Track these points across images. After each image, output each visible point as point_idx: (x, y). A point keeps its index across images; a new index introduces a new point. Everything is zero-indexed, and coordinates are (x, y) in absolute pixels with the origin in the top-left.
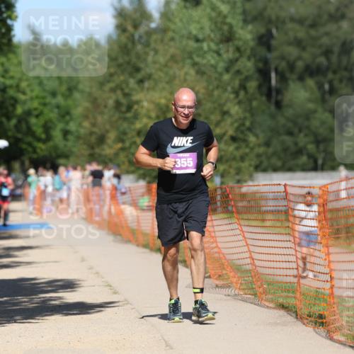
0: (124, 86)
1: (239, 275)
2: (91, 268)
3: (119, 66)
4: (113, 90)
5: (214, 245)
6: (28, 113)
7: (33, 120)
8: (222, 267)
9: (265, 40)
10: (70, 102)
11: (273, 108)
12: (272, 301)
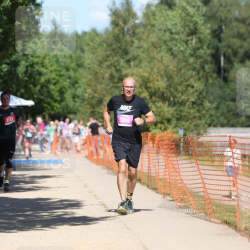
0: (116, 64)
1: (196, 199)
2: (91, 192)
3: (114, 50)
4: (108, 67)
5: (179, 178)
6: (48, 81)
7: (52, 87)
8: (184, 193)
9: (217, 34)
10: (77, 74)
11: (221, 82)
12: (219, 218)
